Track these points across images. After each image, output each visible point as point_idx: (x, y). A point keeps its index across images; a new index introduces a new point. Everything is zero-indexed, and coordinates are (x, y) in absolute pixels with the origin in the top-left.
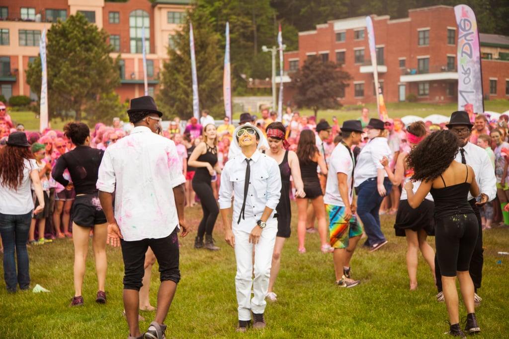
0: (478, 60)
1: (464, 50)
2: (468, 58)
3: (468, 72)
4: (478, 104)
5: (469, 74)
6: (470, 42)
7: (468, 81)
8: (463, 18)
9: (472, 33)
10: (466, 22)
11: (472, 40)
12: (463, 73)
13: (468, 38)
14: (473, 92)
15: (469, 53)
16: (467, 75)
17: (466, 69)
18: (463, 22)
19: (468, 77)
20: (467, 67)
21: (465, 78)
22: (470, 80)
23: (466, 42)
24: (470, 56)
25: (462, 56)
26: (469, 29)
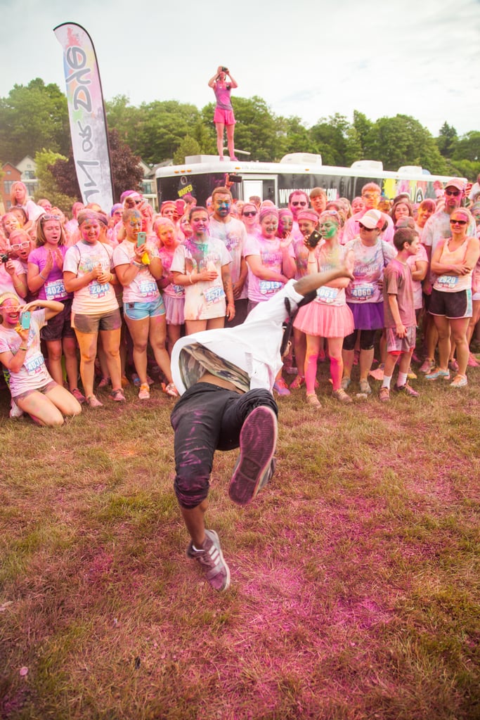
0: (101, 113)
1: (77, 99)
2: (86, 110)
3: (87, 132)
4: (104, 182)
5: (90, 135)
6: (86, 85)
7: (89, 146)
8: (72, 48)
9: (89, 70)
10: (77, 53)
11: (88, 82)
12: (80, 134)
13: (83, 78)
14: (97, 164)
15: (86, 103)
16: (85, 138)
17: (84, 129)
18: (71, 52)
19: (88, 140)
20: (86, 125)
21: (84, 141)
22: (91, 146)
23: (80, 85)
24: (89, 107)
25: (76, 108)
26: (83, 65)
